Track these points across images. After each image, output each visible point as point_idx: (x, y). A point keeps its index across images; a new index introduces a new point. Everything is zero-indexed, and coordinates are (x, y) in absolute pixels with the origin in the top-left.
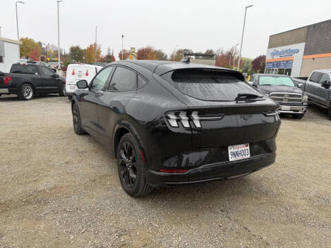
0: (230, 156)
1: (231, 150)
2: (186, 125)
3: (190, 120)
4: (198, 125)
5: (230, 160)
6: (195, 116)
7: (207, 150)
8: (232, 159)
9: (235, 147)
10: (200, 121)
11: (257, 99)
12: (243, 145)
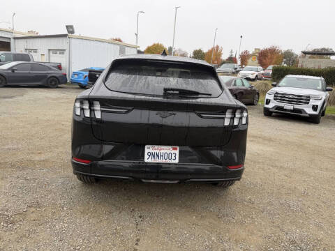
0: (146, 156)
1: (149, 150)
2: (87, 114)
3: (92, 110)
4: (98, 115)
5: (146, 160)
6: (97, 107)
7: (112, 145)
8: (147, 159)
9: (156, 147)
10: (102, 111)
11: (200, 96)
12: (170, 147)
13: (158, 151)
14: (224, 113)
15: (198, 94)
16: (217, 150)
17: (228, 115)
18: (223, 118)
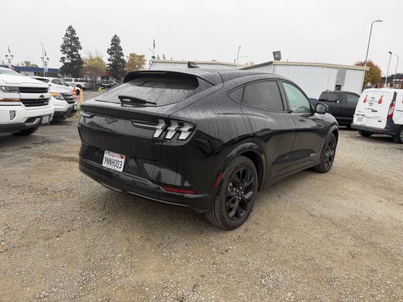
0: (104, 161)
1: (106, 155)
5: (103, 165)
8: (105, 164)
9: (111, 153)
11: (147, 104)
12: (119, 155)
13: (111, 157)
14: (157, 123)
15: (145, 102)
16: (152, 164)
17: (161, 126)
18: (155, 130)
